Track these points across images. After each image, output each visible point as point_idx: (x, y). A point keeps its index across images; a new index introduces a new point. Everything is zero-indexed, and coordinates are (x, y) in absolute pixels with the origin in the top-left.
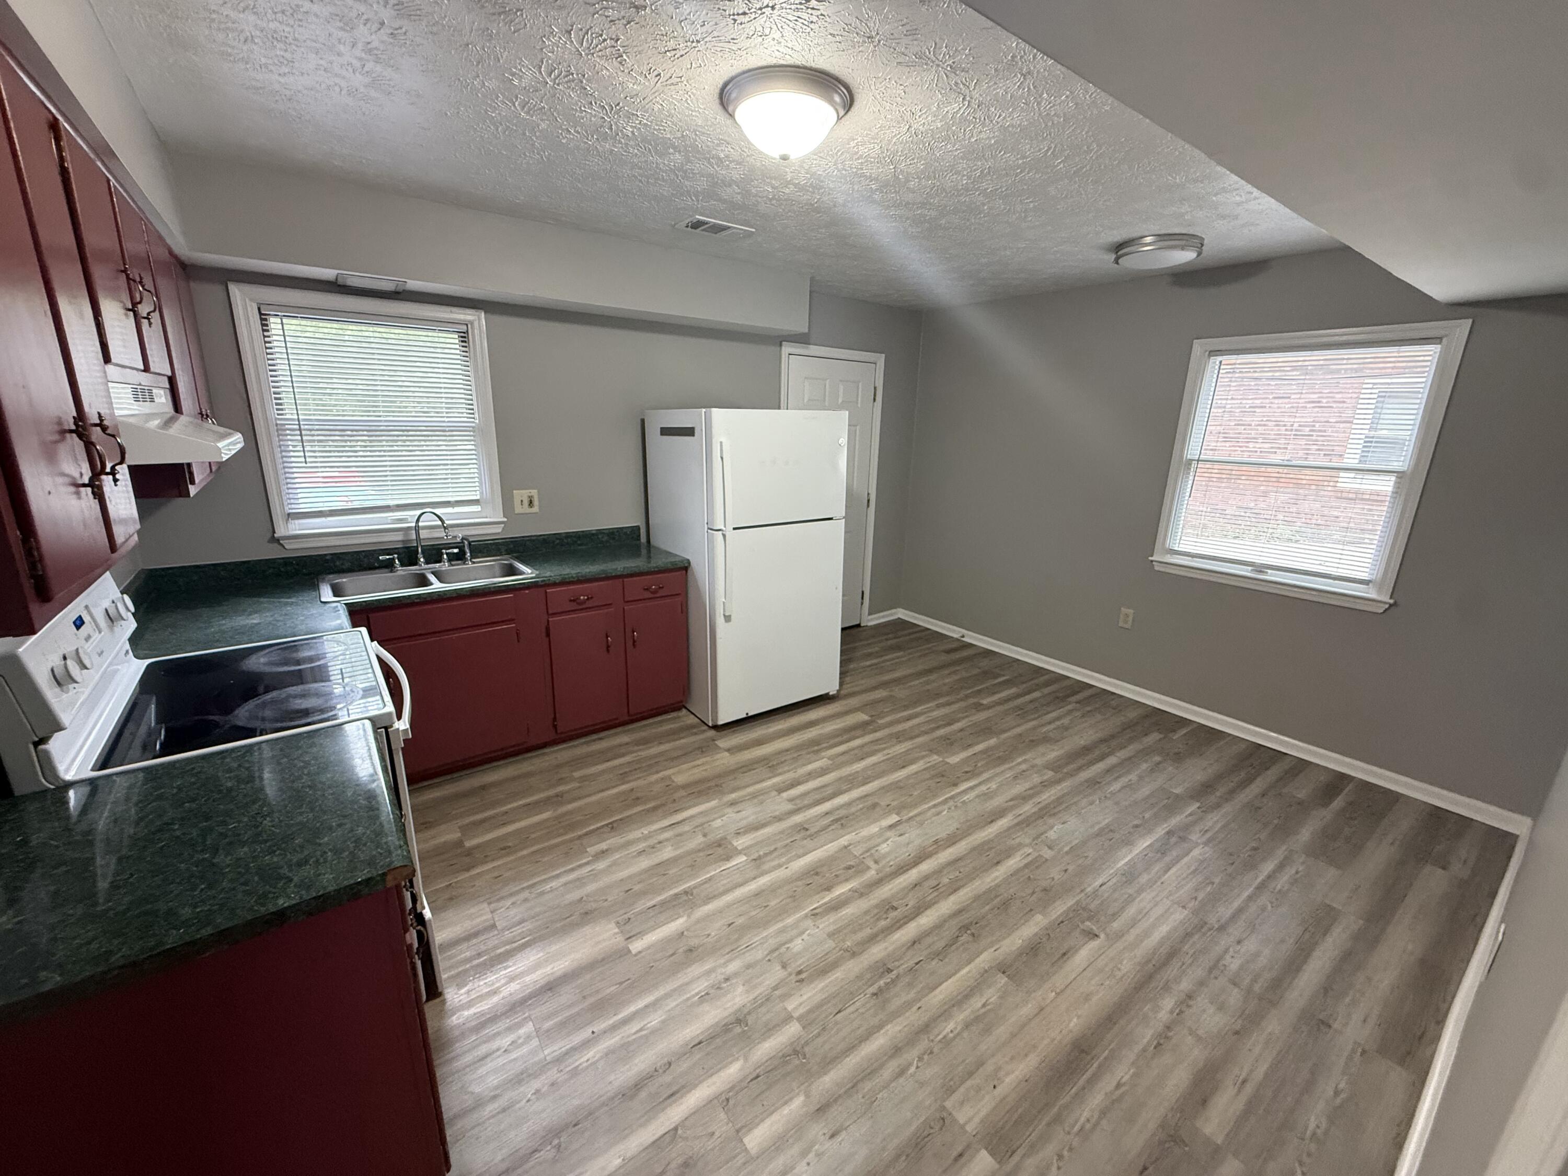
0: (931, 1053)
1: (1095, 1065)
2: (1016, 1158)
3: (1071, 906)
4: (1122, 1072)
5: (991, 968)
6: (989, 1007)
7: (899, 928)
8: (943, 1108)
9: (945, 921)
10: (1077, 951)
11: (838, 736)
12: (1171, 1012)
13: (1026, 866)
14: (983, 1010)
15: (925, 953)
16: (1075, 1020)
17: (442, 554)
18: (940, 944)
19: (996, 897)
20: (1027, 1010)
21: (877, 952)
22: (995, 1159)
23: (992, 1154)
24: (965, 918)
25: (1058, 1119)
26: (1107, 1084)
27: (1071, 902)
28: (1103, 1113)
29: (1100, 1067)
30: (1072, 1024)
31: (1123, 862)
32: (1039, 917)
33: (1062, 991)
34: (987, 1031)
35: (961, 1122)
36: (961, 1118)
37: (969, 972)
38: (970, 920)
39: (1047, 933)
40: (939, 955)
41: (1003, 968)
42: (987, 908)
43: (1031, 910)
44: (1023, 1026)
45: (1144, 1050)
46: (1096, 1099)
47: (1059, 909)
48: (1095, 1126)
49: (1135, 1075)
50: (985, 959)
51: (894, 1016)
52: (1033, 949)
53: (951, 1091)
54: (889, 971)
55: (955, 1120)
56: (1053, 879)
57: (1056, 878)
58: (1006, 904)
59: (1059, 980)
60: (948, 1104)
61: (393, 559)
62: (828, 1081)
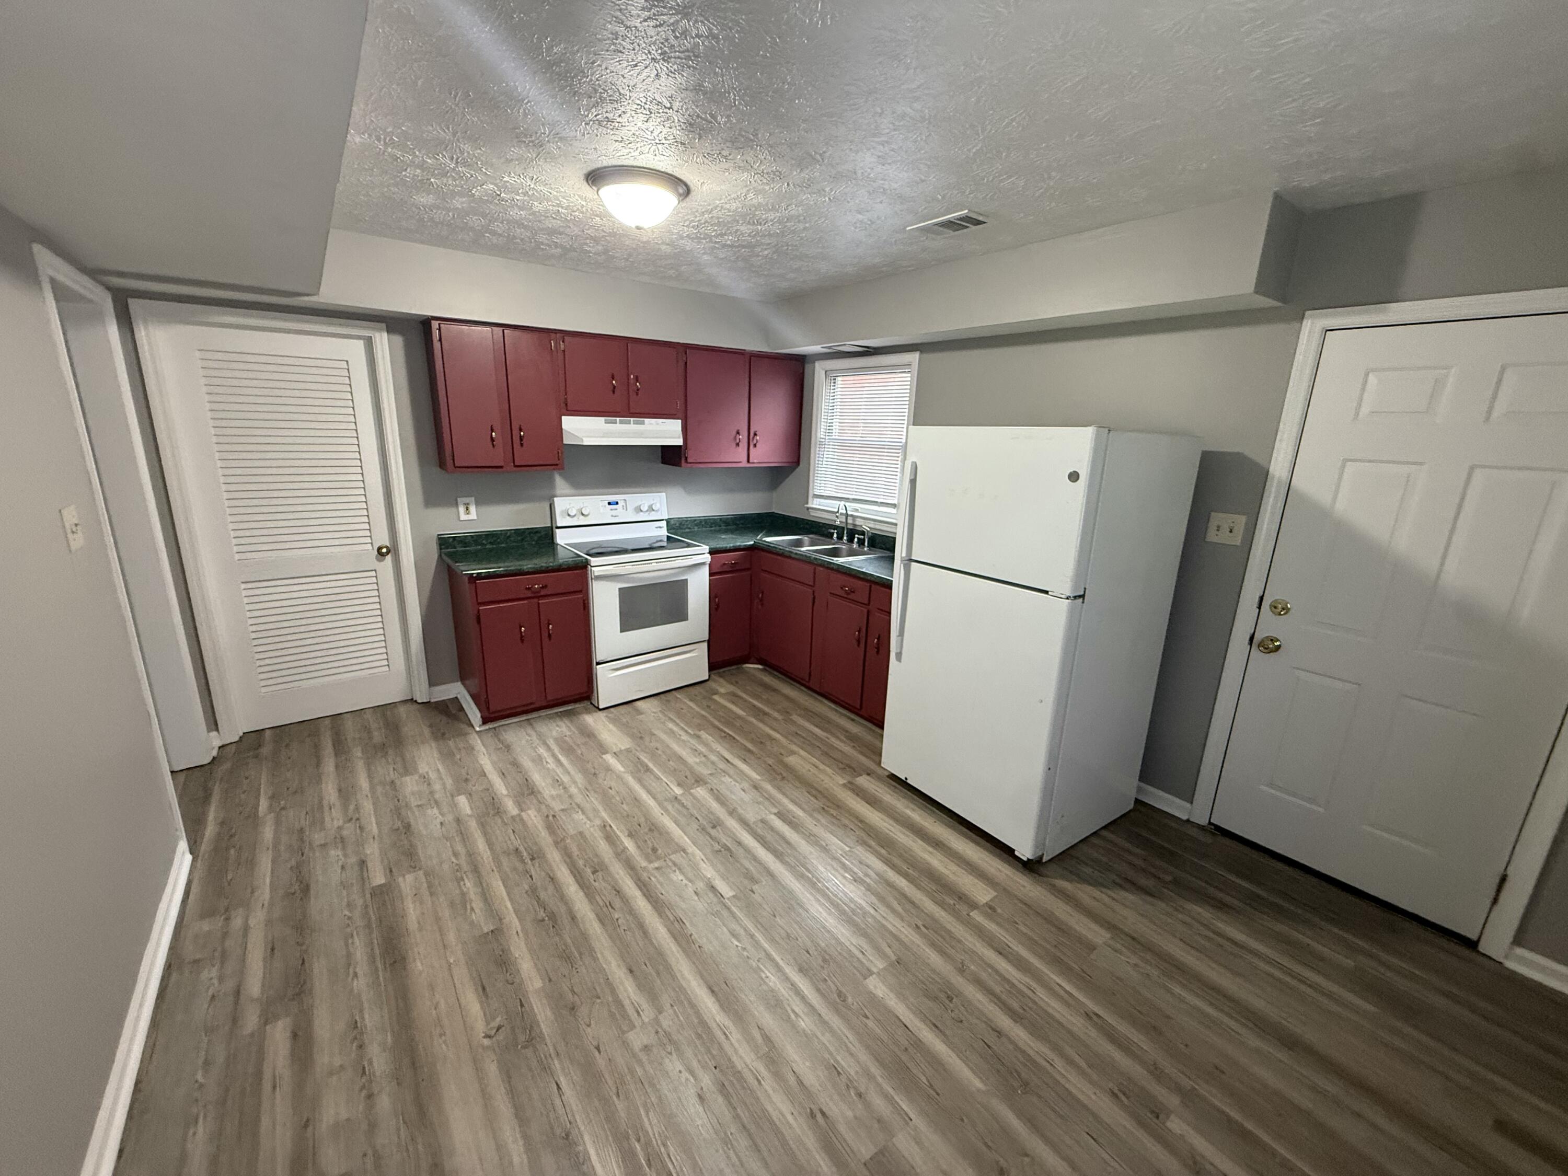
0: (457, 871)
1: (380, 966)
2: (368, 896)
3: (539, 1026)
4: (361, 984)
5: (502, 924)
6: (469, 911)
7: (572, 872)
8: (420, 869)
9: (566, 904)
10: (481, 1003)
11: (905, 861)
12: (371, 1062)
13: (619, 1003)
14: (469, 907)
15: (539, 884)
16: (420, 968)
17: (854, 537)
18: (543, 895)
19: (581, 954)
20: (451, 937)
21: (554, 856)
22: (376, 886)
23: (381, 885)
24: (565, 921)
25: (368, 926)
26: (362, 968)
27: (545, 1029)
28: (349, 955)
29: (376, 969)
30: (419, 964)
31: (592, 1152)
32: (538, 984)
33: (450, 969)
34: (452, 904)
35: (406, 877)
36: (410, 878)
37: (506, 908)
38: (559, 922)
39: (514, 983)
40: (533, 892)
41: (497, 933)
42: (569, 941)
43: (550, 980)
44: (440, 930)
45: (361, 1011)
46: (360, 953)
47: (542, 1013)
48: (347, 945)
49: (352, 990)
50: (512, 921)
51: (496, 859)
52: (504, 962)
53: (427, 874)
54: (532, 859)
55: (409, 872)
56: (589, 1026)
57: (589, 1030)
58: (566, 958)
59: (461, 974)
60: (421, 872)
61: (833, 533)
62: (473, 824)
